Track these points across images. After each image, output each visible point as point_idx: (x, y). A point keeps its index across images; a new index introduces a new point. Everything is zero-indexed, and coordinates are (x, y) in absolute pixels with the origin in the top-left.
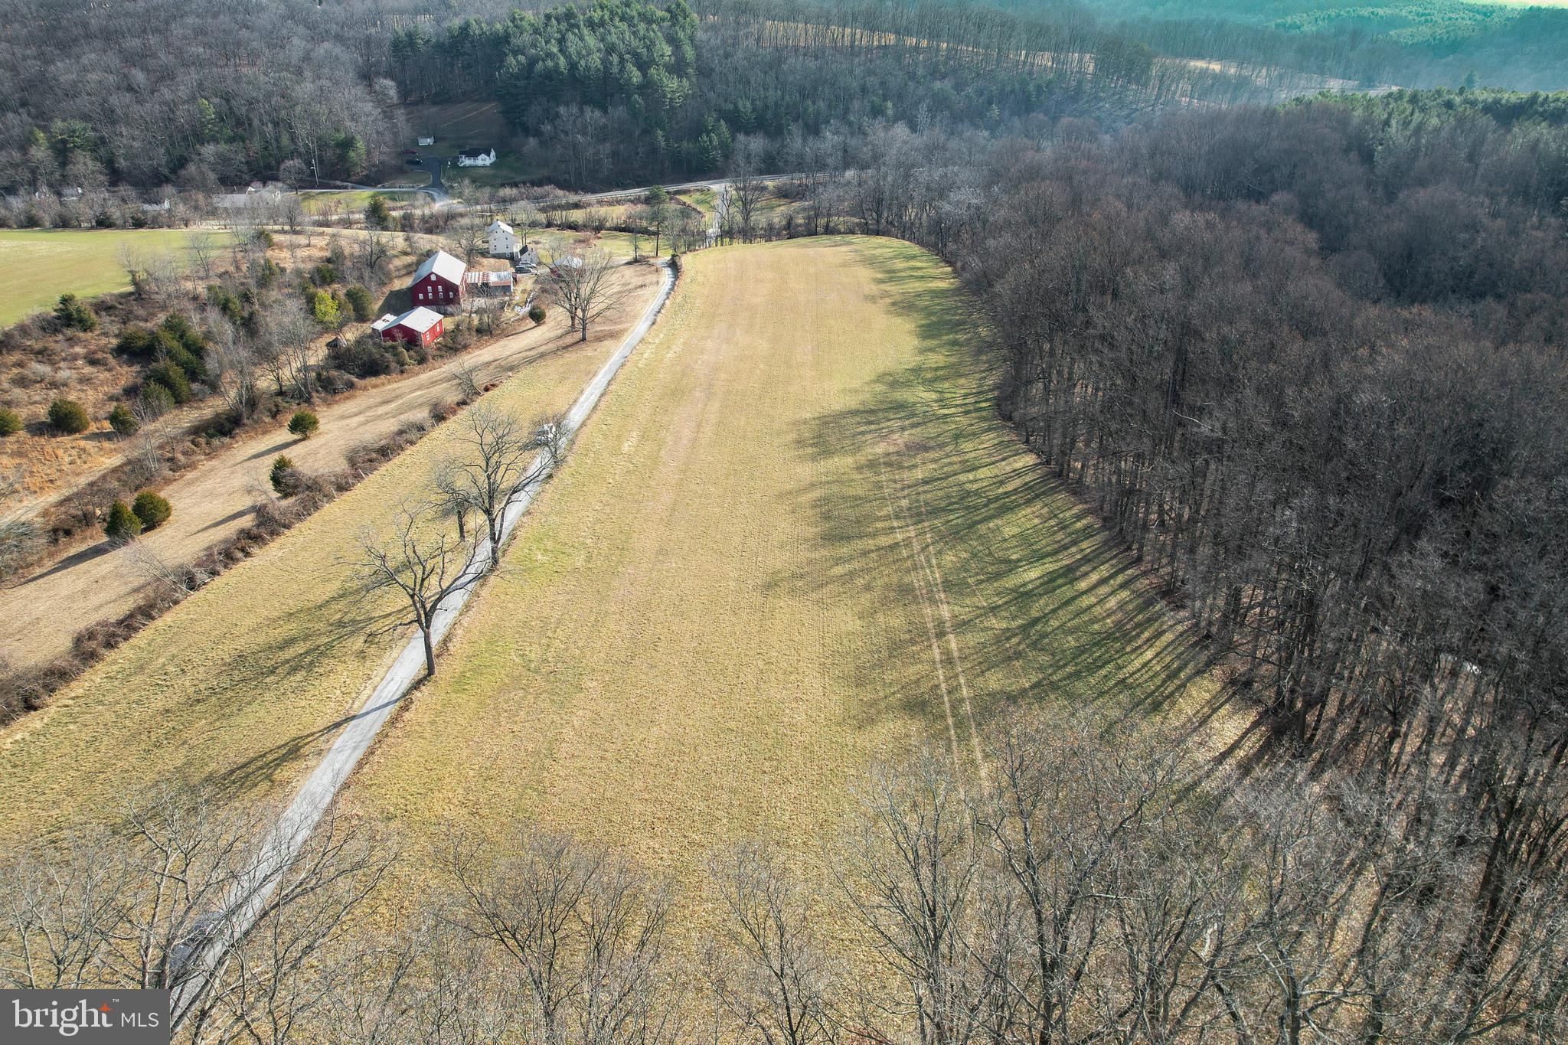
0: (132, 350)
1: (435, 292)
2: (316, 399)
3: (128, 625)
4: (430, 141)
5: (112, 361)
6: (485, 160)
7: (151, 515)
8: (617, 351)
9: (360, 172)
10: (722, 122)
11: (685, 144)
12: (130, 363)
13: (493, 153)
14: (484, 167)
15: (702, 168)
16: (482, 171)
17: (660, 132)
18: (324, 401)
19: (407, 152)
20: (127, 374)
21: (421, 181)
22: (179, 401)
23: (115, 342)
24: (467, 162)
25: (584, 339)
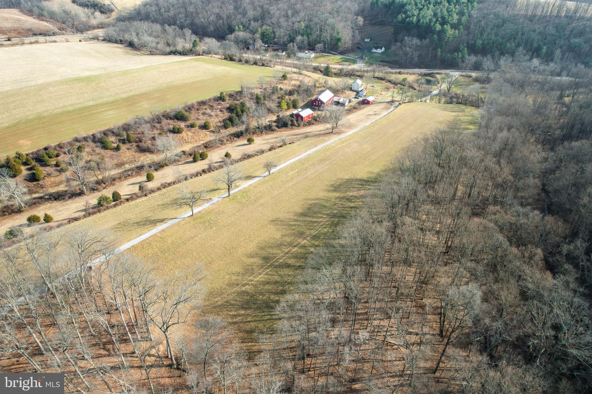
0: (230, 109)
1: (318, 103)
2: (264, 132)
3: (169, 185)
4: (368, 40)
5: (225, 111)
6: (379, 51)
7: (203, 157)
8: (333, 140)
9: (341, 49)
10: (466, 49)
11: (448, 55)
12: (229, 112)
13: (383, 49)
14: (379, 53)
15: (452, 65)
16: (377, 55)
17: (439, 50)
18: (266, 133)
19: (359, 44)
20: (227, 115)
21: (357, 55)
22: (233, 126)
23: (228, 105)
24: (374, 50)
25: (332, 132)
